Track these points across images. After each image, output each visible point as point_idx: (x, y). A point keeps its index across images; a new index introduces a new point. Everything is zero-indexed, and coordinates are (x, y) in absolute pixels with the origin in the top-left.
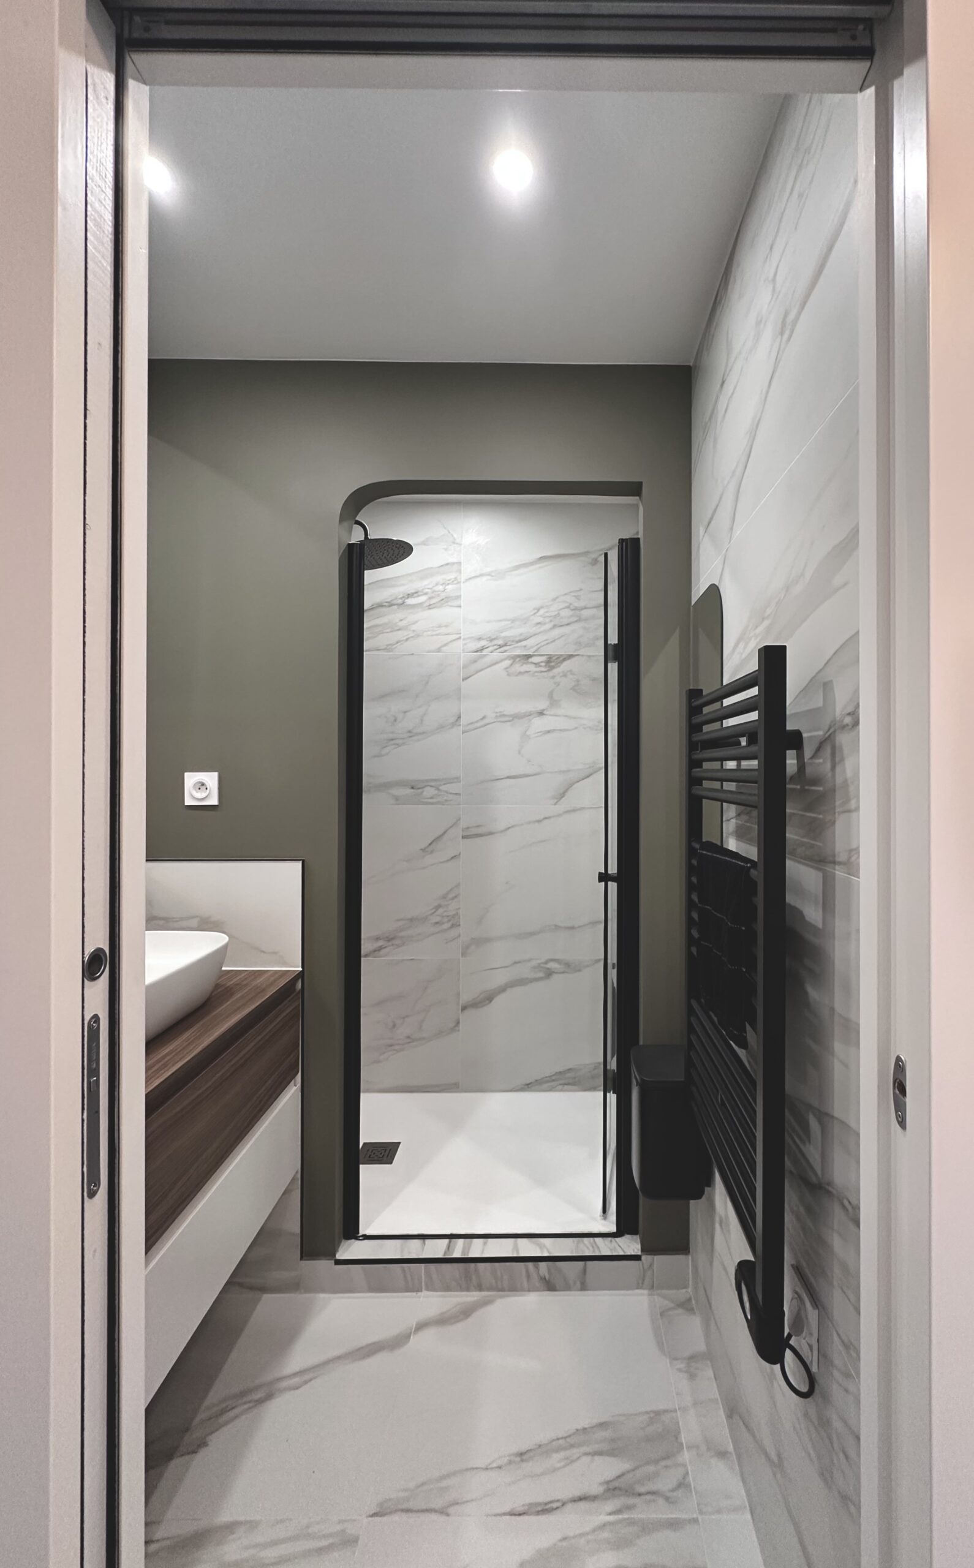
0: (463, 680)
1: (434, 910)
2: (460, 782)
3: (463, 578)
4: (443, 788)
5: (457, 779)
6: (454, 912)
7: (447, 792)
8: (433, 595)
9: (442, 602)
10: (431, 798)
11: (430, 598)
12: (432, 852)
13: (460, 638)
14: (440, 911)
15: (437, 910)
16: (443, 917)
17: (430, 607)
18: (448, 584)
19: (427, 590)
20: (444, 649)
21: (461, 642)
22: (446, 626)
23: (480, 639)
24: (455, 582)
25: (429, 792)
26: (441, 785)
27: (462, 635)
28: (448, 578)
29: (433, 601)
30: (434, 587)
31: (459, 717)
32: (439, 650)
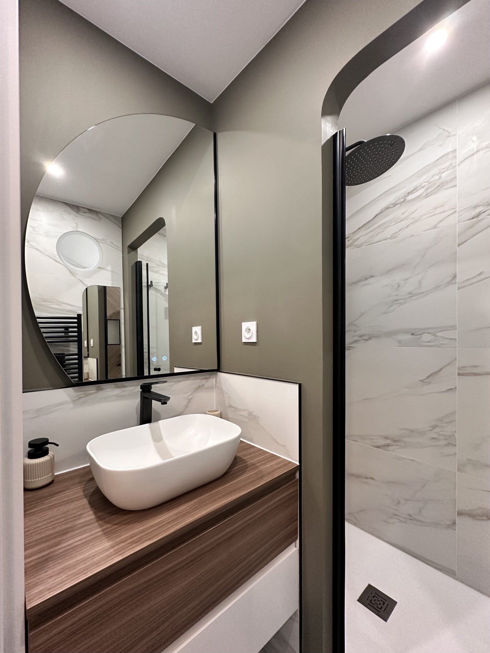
0: (458, 246)
1: (431, 428)
2: (456, 329)
3: (458, 161)
4: (439, 334)
5: (453, 328)
6: (451, 434)
7: (443, 338)
8: (430, 185)
9: (439, 188)
10: (429, 342)
11: (427, 189)
12: (429, 383)
13: (455, 212)
14: (437, 430)
15: (434, 428)
16: (439, 435)
17: (427, 196)
18: (444, 172)
19: (424, 184)
20: (440, 225)
21: (457, 214)
22: (441, 206)
23: (475, 207)
24: (451, 168)
25: (426, 337)
26: (437, 332)
27: (457, 208)
28: (444, 167)
29: (429, 191)
30: (430, 179)
31: (455, 277)
32: (435, 227)
